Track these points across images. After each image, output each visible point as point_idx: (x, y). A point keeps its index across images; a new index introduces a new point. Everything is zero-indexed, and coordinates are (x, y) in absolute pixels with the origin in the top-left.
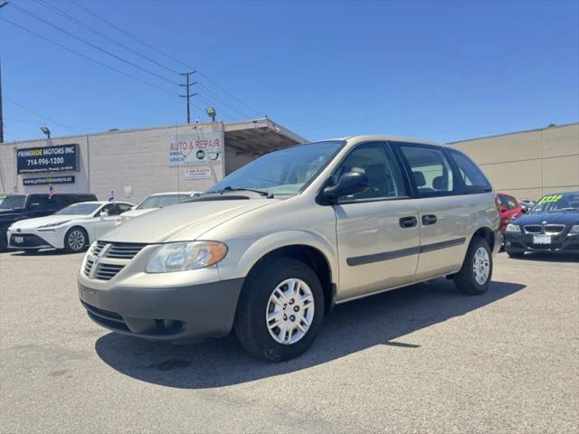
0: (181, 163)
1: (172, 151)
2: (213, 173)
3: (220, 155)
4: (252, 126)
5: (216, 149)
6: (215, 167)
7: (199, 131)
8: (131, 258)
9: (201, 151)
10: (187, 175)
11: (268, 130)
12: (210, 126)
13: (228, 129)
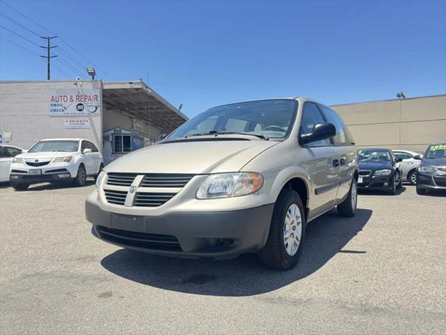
0: (61, 113)
1: (53, 102)
2: (92, 124)
3: (98, 109)
4: (128, 86)
5: (95, 103)
6: (94, 119)
7: (79, 87)
8: (182, 186)
9: (80, 104)
10: (67, 124)
11: (140, 91)
12: (90, 84)
13: (106, 87)
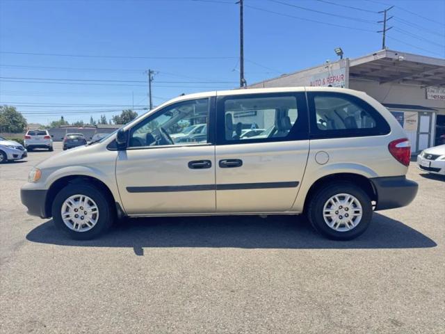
4: (372, 59)
5: (341, 83)
7: (330, 69)
9: (330, 86)
12: (338, 64)
13: (352, 64)
